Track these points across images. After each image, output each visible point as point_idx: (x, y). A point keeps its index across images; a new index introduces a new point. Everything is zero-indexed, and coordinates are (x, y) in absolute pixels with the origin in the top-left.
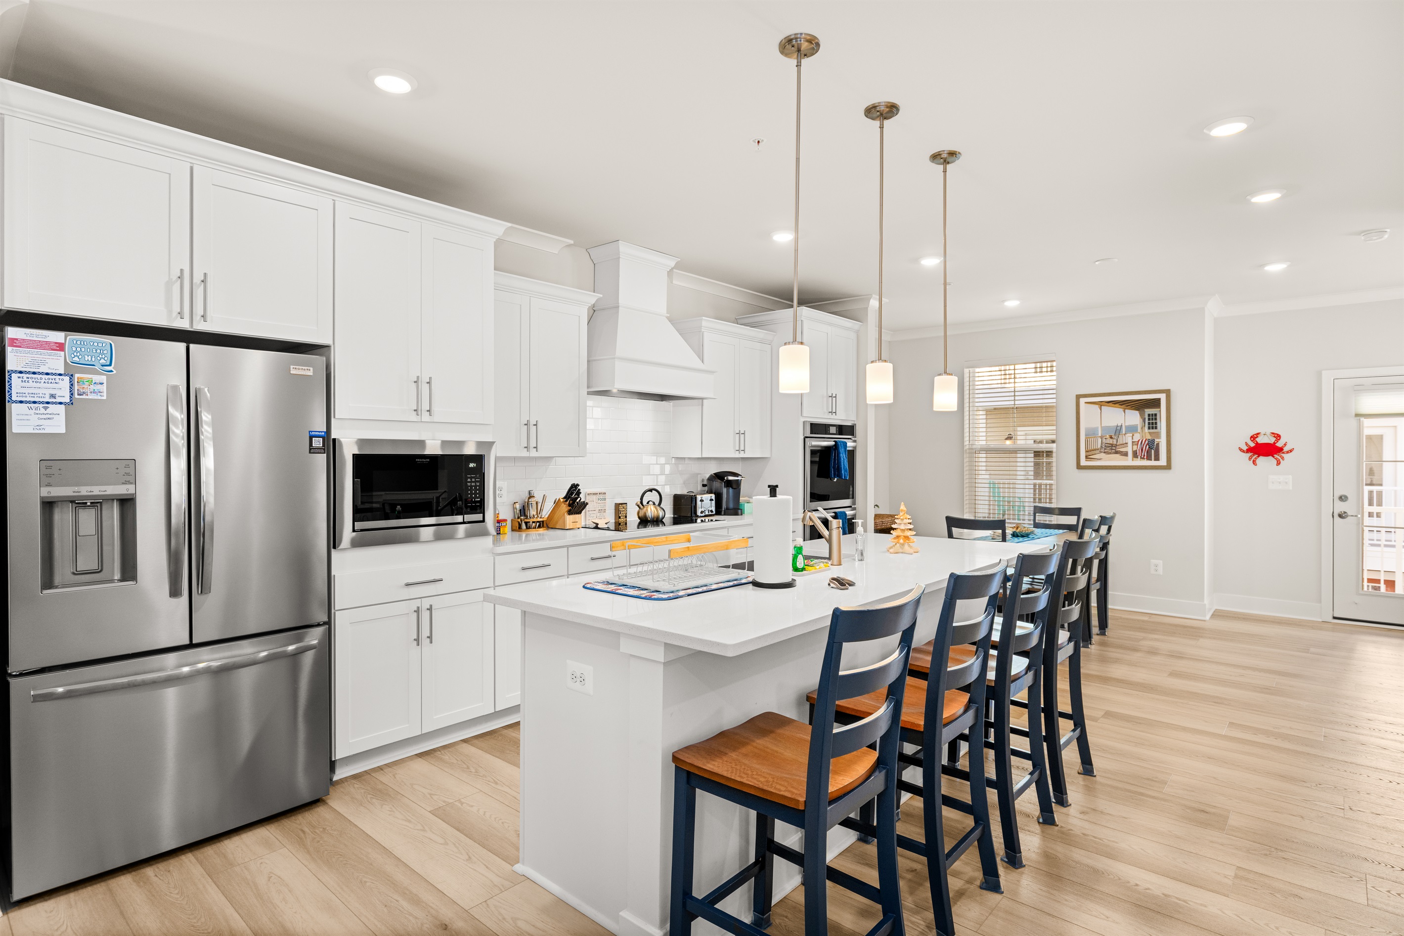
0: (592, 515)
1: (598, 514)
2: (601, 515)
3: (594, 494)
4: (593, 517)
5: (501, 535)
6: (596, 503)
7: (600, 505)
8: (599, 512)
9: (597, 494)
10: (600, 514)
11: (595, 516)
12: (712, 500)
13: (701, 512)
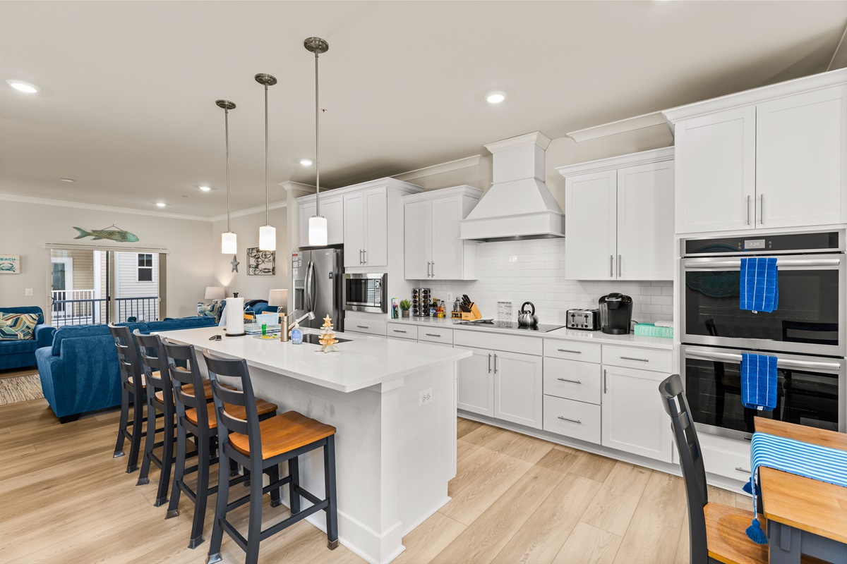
0: (501, 316)
1: (506, 316)
2: (508, 317)
3: (503, 303)
5: (438, 318)
6: (504, 308)
7: (508, 310)
8: (506, 314)
9: (505, 303)
11: (503, 316)
12: (586, 316)
13: (573, 325)
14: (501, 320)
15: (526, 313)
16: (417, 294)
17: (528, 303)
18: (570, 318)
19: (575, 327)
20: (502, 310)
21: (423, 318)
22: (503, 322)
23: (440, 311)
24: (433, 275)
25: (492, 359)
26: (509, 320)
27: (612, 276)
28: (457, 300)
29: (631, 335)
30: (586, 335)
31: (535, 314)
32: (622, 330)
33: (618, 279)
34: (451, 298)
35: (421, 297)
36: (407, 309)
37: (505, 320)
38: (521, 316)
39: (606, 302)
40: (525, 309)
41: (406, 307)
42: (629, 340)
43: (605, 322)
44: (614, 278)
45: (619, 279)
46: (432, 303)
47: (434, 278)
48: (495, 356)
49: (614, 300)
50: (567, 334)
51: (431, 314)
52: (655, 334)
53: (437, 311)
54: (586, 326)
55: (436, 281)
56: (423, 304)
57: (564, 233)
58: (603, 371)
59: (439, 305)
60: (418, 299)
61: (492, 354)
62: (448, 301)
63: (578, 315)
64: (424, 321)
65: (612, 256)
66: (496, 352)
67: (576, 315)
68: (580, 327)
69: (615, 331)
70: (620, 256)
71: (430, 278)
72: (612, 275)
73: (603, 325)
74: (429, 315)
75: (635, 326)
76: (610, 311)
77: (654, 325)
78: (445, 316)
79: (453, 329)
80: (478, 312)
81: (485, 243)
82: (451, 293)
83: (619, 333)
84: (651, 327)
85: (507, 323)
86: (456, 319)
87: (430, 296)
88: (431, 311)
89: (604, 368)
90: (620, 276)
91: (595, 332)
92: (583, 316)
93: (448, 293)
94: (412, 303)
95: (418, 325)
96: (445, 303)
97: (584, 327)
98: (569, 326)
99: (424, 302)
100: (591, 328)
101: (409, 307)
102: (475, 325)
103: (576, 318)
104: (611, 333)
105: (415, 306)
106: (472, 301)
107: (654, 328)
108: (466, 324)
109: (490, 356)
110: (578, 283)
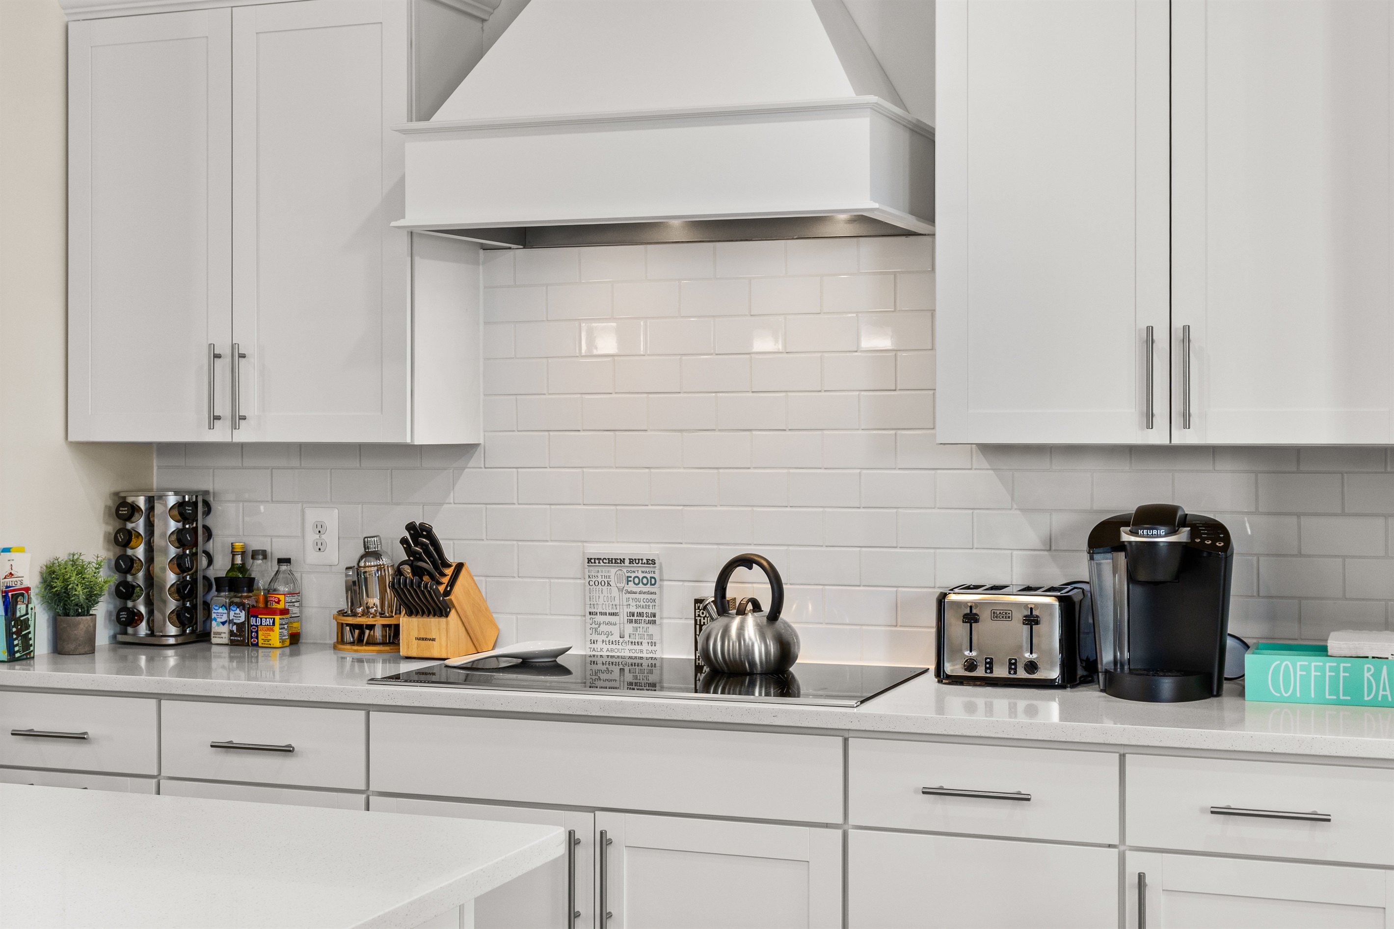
0: (604, 628)
1: (629, 628)
2: (640, 631)
3: (610, 561)
4: (608, 634)
5: (260, 651)
6: (620, 590)
7: (638, 600)
8: (631, 621)
9: (623, 561)
10: (636, 629)
11: (616, 630)
12: (1031, 620)
13: (971, 665)
14: (603, 650)
15: (741, 612)
16: (139, 525)
17: (746, 561)
18: (957, 629)
19: (980, 672)
20: (604, 599)
21: (171, 658)
22: (612, 661)
23: (270, 611)
24: (237, 419)
25: (585, 857)
26: (645, 652)
27: (1150, 425)
28: (370, 553)
29: (1227, 702)
30: (1031, 711)
31: (784, 615)
32: (1193, 680)
33: (1176, 441)
34: (331, 538)
35: (158, 540)
36: (84, 610)
37: (626, 651)
38: (716, 627)
39: (1121, 547)
40: (731, 592)
41: (80, 593)
42: (1221, 724)
43: (1118, 645)
44: (1157, 437)
45: (1182, 437)
46: (221, 567)
47: (245, 435)
48: (604, 841)
49: (1162, 537)
50: (940, 709)
51: (220, 631)
52: (1334, 690)
53: (252, 612)
54: (1032, 667)
55: (242, 448)
56: (171, 578)
57: (930, 218)
58: (1132, 880)
59: (262, 583)
60: (140, 552)
61: (585, 834)
62: (312, 557)
63: (995, 616)
64: (180, 671)
65: (1150, 330)
66: (605, 821)
67: (985, 615)
68: (1001, 671)
69: (1167, 684)
70: (1187, 329)
71: (220, 434)
72: (1149, 420)
73: (1107, 657)
74: (204, 637)
75: (1251, 660)
76: (1138, 590)
77: (1322, 650)
78: (295, 639)
79: (368, 708)
80: (483, 612)
81: (520, 254)
82: (331, 517)
83: (1182, 696)
84: (1314, 662)
85: (635, 664)
86: (366, 651)
87: (208, 533)
88: (219, 614)
89: (1133, 869)
90: (1187, 425)
91: (1068, 693)
92: (1018, 616)
93: (313, 515)
94: (106, 577)
95: (159, 697)
96: (293, 567)
97: (1022, 674)
98: (949, 668)
99: (179, 564)
100: (1055, 674)
101: (92, 598)
102: (467, 681)
103: (985, 627)
104: (1150, 695)
105: (125, 592)
106: (451, 556)
107: (1329, 663)
108: (423, 677)
109: (573, 842)
110: (981, 461)
